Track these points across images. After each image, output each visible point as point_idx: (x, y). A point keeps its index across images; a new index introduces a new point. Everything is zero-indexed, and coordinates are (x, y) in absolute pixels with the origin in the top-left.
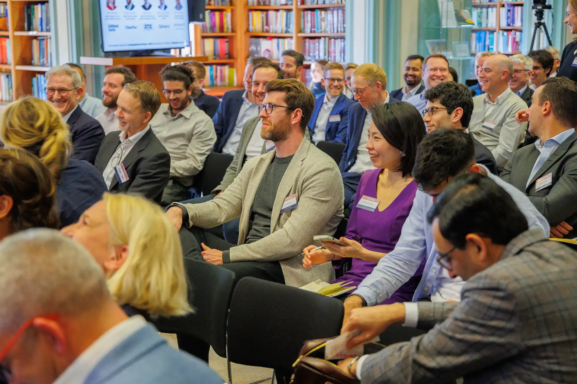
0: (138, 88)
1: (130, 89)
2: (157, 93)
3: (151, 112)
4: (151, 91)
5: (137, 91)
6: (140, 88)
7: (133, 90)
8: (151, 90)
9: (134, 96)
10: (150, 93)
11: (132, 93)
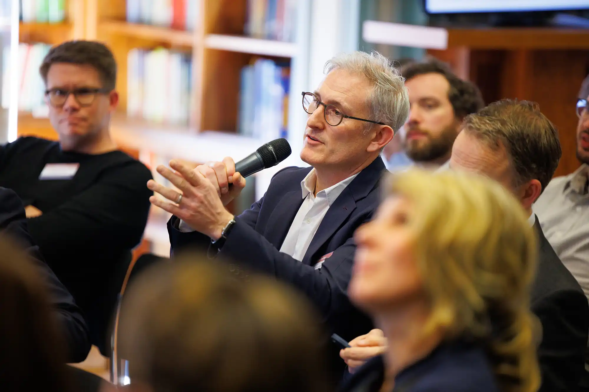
0: (499, 125)
1: (478, 129)
2: (547, 126)
3: (539, 180)
4: (533, 126)
5: (499, 132)
6: (503, 123)
7: (487, 133)
8: (534, 122)
9: (491, 147)
10: (530, 130)
11: (486, 141)
